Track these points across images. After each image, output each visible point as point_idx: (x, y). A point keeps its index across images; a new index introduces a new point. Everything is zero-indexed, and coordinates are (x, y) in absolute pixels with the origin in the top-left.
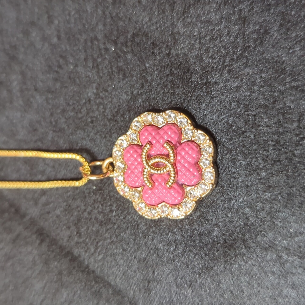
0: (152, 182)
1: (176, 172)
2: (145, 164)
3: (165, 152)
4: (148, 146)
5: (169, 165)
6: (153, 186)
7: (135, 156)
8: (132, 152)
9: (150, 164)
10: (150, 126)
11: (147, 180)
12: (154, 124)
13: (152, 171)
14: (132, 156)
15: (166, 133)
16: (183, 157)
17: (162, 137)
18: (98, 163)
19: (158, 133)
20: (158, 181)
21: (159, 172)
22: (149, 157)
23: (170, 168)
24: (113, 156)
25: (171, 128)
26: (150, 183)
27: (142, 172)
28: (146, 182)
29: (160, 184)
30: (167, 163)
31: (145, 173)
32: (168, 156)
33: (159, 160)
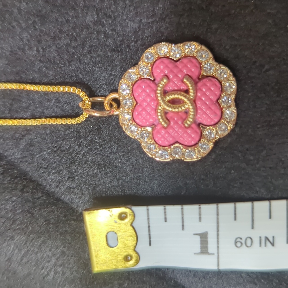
0: (167, 121)
1: (196, 109)
2: (161, 101)
3: (183, 87)
4: (165, 80)
5: (188, 102)
6: (169, 125)
7: (148, 91)
8: (143, 87)
9: (166, 100)
10: (165, 58)
11: (162, 118)
12: (170, 57)
13: (167, 108)
14: (144, 91)
15: (186, 66)
16: (204, 94)
17: (181, 71)
18: (100, 99)
19: (176, 67)
20: (174, 119)
21: (177, 110)
22: (165, 93)
23: (189, 106)
24: (120, 91)
25: (191, 61)
26: (165, 123)
27: (156, 110)
28: (161, 120)
29: (176, 123)
30: (185, 100)
31: (159, 111)
32: (187, 91)
33: (177, 96)
